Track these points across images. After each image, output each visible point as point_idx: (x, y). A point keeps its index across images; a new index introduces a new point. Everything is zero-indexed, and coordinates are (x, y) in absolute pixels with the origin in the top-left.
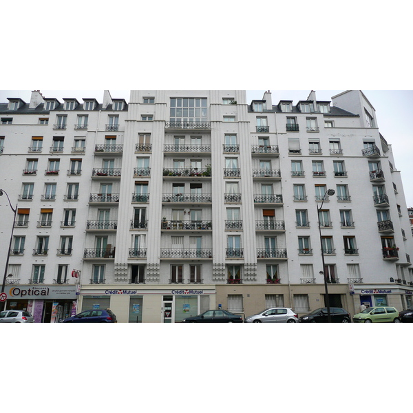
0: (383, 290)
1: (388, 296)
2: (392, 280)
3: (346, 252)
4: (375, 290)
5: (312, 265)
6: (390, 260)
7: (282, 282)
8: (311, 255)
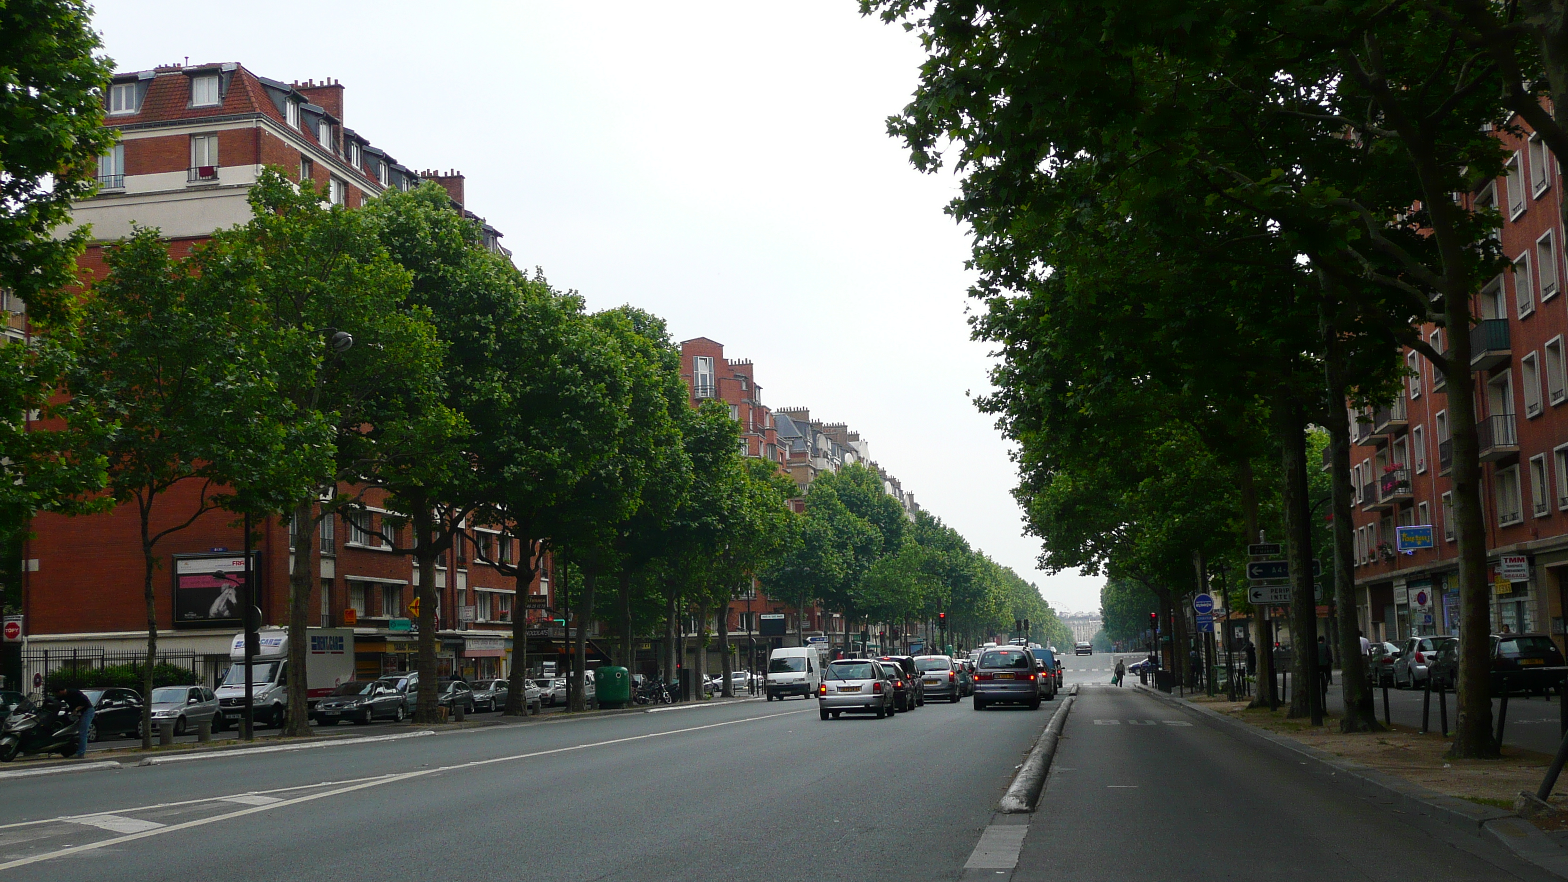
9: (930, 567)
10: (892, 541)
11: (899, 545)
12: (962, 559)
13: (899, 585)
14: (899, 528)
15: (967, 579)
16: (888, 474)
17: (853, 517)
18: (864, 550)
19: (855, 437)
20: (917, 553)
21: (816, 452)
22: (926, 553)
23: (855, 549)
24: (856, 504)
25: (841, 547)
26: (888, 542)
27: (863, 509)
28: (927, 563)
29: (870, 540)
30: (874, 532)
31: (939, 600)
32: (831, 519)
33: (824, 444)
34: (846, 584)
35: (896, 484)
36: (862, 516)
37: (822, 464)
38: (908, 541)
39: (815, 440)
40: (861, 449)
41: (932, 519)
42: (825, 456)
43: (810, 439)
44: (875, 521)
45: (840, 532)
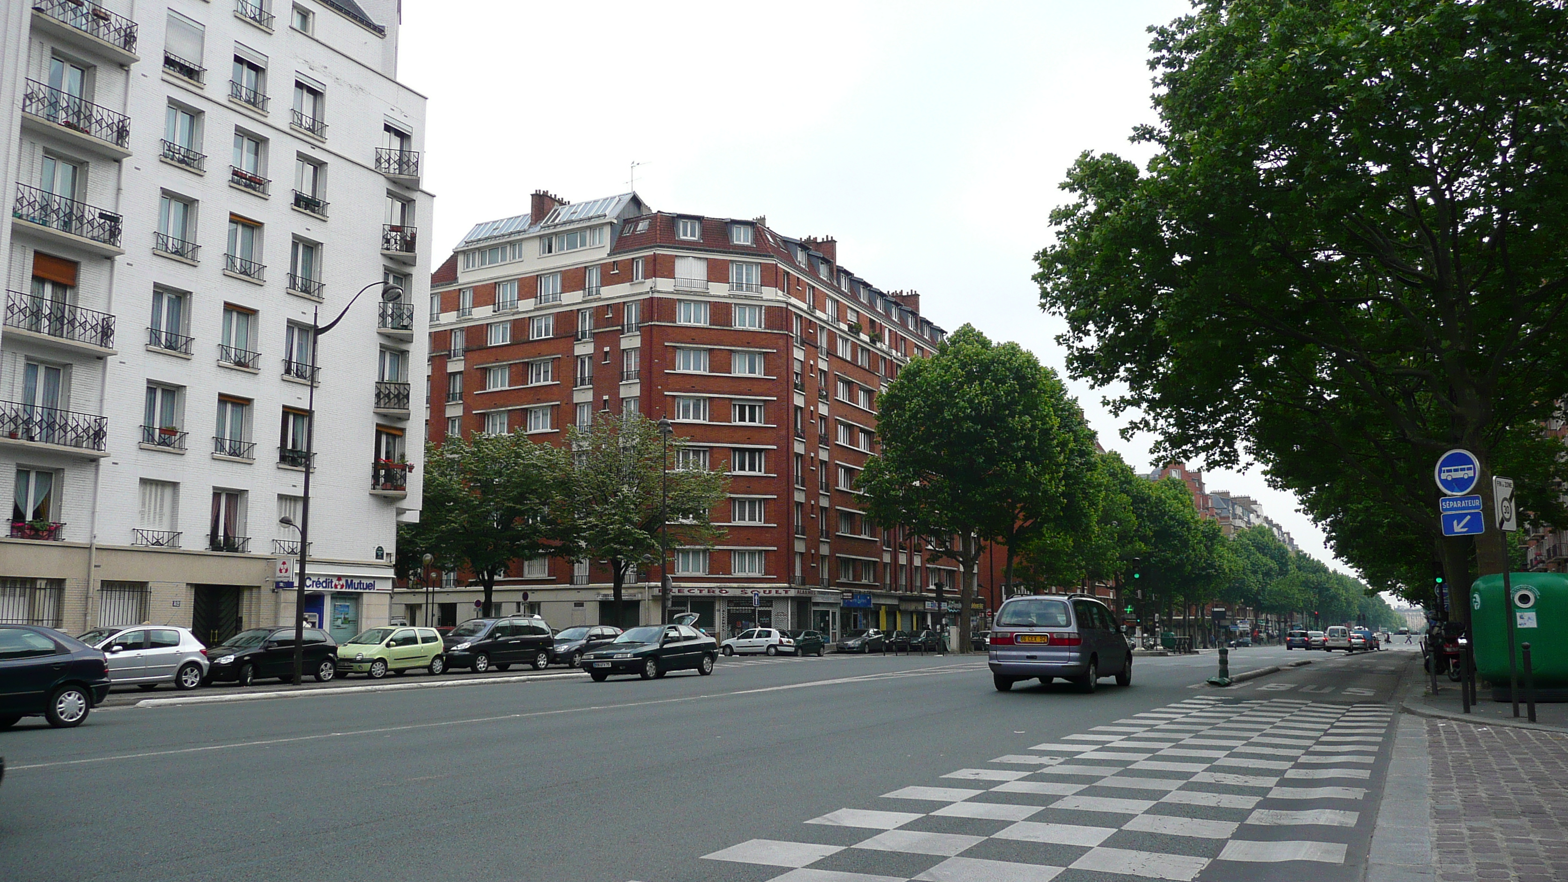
0: (356, 581)
1: (365, 598)
2: (380, 553)
3: (283, 459)
4: (339, 578)
5: (175, 485)
6: (385, 497)
7: (69, 535)
8: (180, 452)
9: (1306, 584)
10: (1283, 571)
11: (1287, 571)
12: (1324, 578)
13: (1288, 594)
14: (1287, 561)
15: (1328, 589)
16: (1274, 522)
17: (1260, 556)
18: (1267, 574)
19: (1255, 502)
20: (1298, 577)
21: (1235, 516)
22: (1303, 576)
23: (1263, 574)
24: (1262, 548)
25: (1255, 572)
26: (1280, 569)
27: (1266, 551)
28: (1304, 582)
29: (1271, 569)
30: (1273, 564)
31: (1311, 602)
32: (1248, 558)
33: (1239, 511)
34: (1258, 593)
35: (1279, 528)
36: (1265, 555)
37: (1238, 523)
38: (1292, 567)
39: (1233, 509)
40: (1258, 510)
41: (1306, 554)
42: (1240, 518)
43: (1230, 508)
44: (1272, 558)
45: (1253, 565)
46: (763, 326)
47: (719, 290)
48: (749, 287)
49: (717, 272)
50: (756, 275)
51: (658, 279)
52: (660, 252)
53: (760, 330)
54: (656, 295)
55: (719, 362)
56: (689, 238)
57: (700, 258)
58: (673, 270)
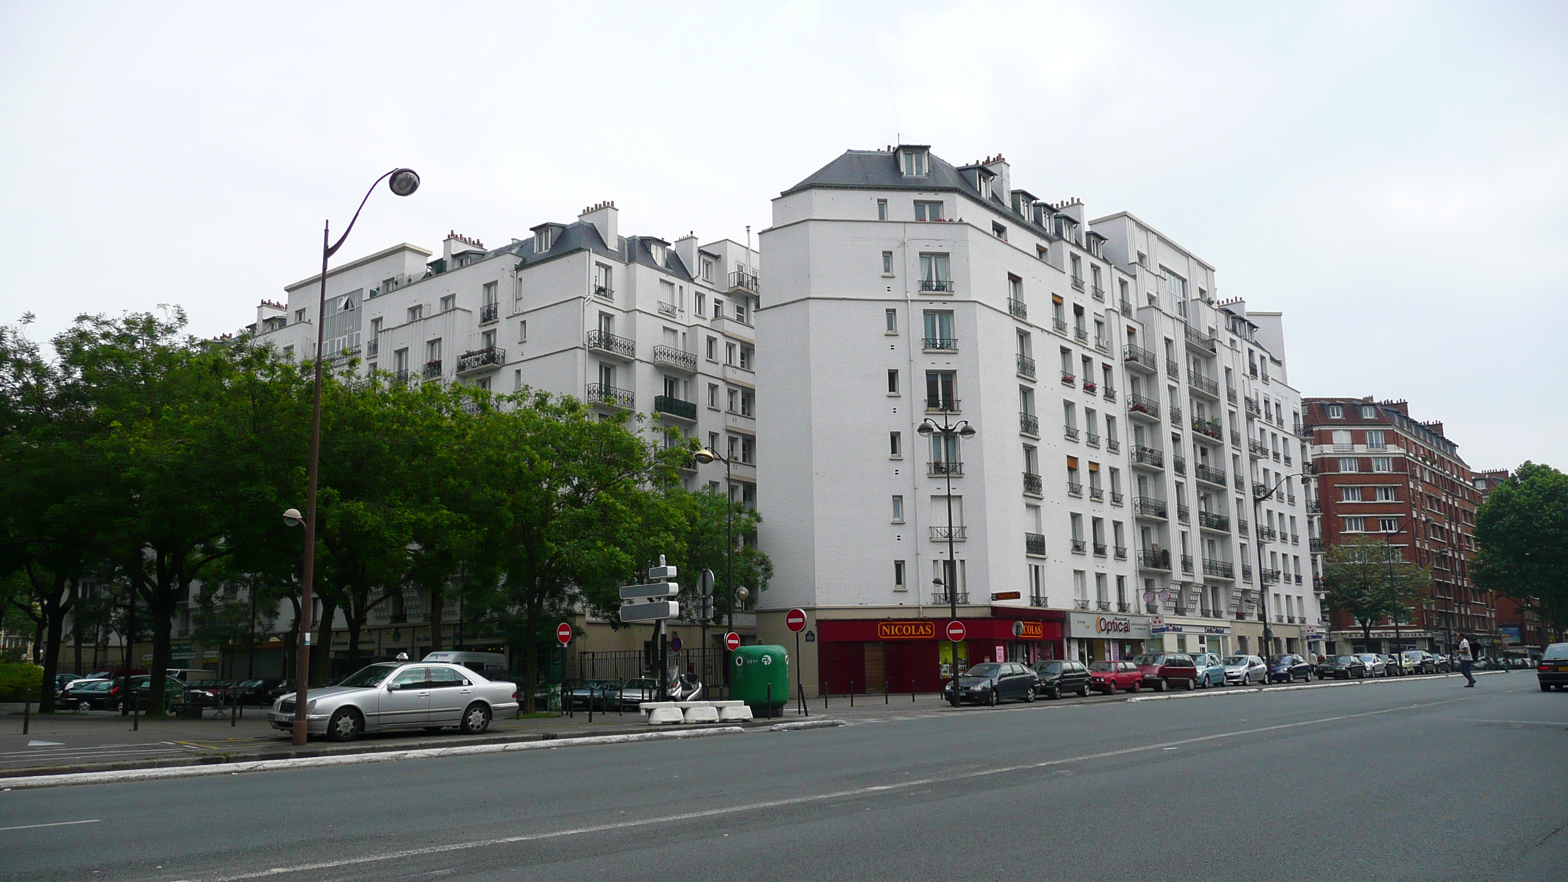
46: (1391, 470)
47: (1361, 449)
48: (1378, 445)
49: (1357, 438)
50: (1381, 438)
51: (1324, 446)
52: (1323, 428)
53: (1389, 472)
54: (1326, 456)
55: (1368, 494)
56: (1336, 417)
57: (1346, 430)
58: (1332, 438)
